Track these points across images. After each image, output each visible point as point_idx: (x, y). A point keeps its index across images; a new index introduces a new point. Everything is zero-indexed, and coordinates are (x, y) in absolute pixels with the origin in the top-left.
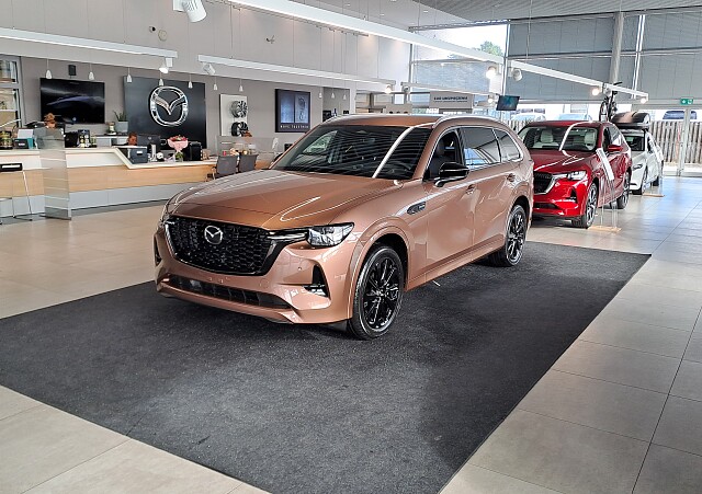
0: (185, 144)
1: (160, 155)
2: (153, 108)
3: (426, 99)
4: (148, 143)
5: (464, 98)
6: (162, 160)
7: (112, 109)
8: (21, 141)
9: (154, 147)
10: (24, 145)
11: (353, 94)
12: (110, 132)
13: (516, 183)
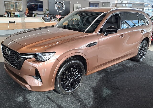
0: (60, 17)
1: (54, 20)
2: (56, 7)
3: (131, 5)
4: (51, 16)
5: (142, 5)
6: (54, 21)
7: (45, 7)
8: (16, 15)
9: (52, 17)
10: (16, 16)
11: (111, 4)
12: (44, 13)
13: (144, 33)
